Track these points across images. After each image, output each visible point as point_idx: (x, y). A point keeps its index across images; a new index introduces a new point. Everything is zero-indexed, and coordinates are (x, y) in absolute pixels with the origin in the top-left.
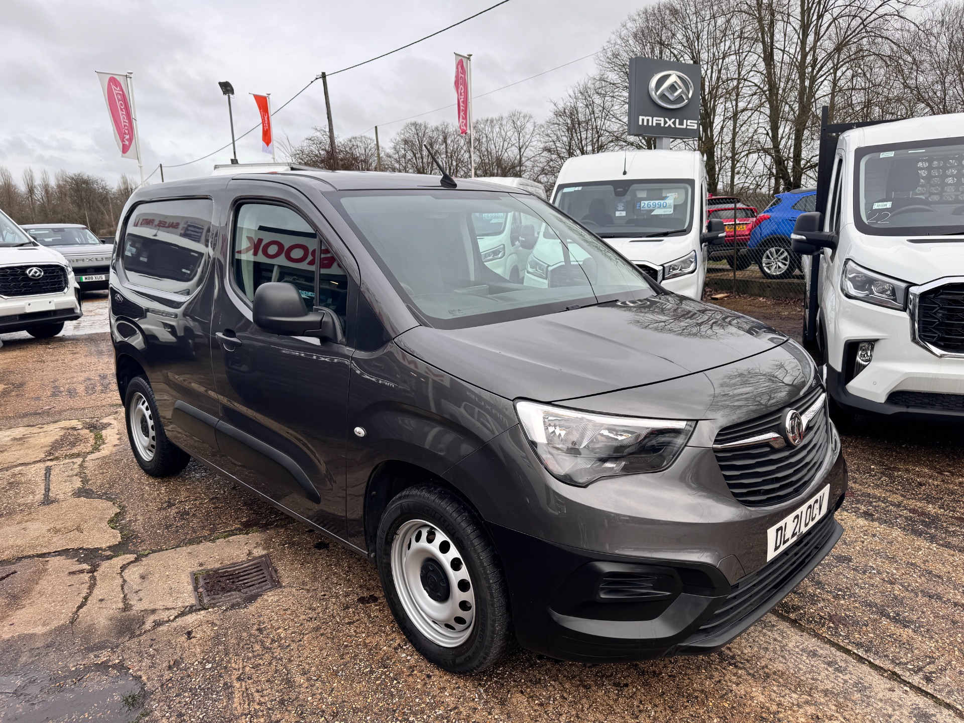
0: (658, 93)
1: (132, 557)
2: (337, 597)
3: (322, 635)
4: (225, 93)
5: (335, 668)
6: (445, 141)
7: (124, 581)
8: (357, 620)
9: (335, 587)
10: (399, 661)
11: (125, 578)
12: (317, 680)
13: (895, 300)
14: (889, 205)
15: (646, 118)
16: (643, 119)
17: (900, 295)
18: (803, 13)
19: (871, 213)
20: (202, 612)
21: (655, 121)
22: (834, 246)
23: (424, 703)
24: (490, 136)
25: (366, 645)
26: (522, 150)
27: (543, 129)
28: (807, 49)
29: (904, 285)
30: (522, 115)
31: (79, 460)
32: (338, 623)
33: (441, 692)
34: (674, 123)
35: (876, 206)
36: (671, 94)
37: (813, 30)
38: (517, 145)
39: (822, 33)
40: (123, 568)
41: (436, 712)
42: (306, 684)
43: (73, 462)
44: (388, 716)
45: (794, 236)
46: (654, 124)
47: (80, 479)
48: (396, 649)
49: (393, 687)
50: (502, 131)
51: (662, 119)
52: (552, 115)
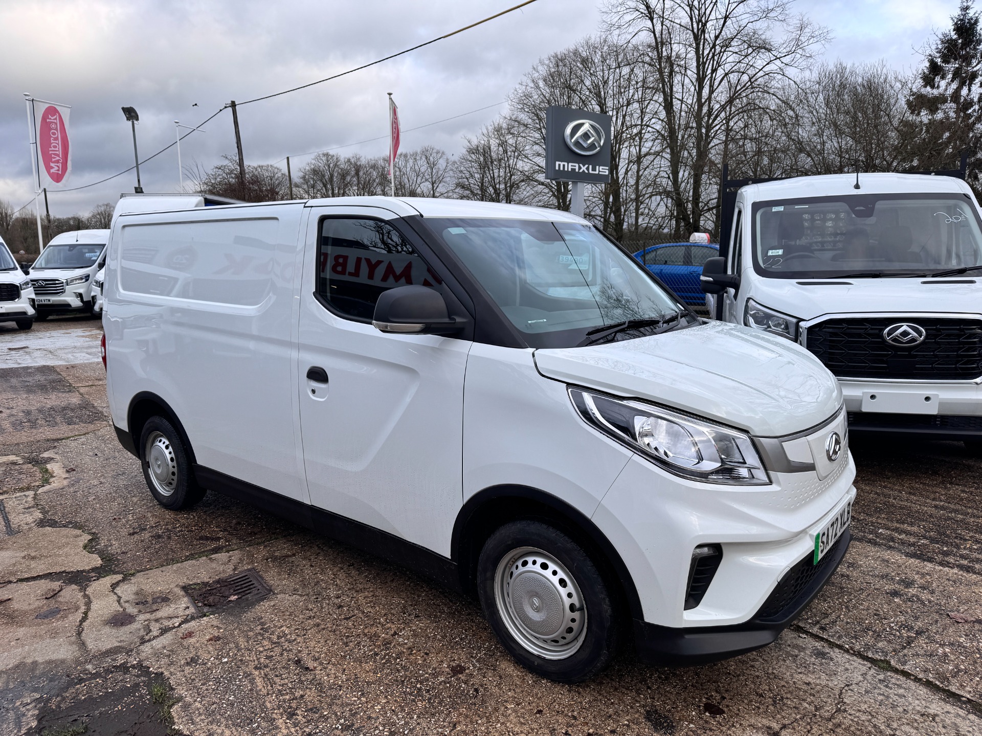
0: (573, 141)
1: (119, 577)
2: (329, 599)
3: (324, 629)
4: (128, 119)
5: (342, 654)
6: (357, 173)
7: (119, 597)
8: (353, 616)
9: (326, 592)
10: (399, 644)
11: (120, 594)
12: (328, 663)
13: (788, 333)
14: (780, 252)
15: (562, 164)
16: (560, 165)
17: (792, 330)
18: (698, 67)
19: (767, 258)
20: (205, 618)
21: (569, 166)
22: (737, 286)
23: (427, 673)
24: (404, 170)
25: (365, 635)
26: (435, 186)
27: (456, 166)
28: (703, 100)
29: (794, 320)
30: (435, 151)
31: (31, 493)
32: (335, 619)
33: (440, 665)
34: (588, 169)
35: (770, 253)
36: (584, 141)
37: (708, 83)
38: (430, 180)
39: (715, 87)
40: (114, 586)
41: (438, 680)
42: (319, 668)
43: (25, 495)
44: (398, 686)
45: (703, 278)
46: (570, 170)
47: (39, 511)
48: (393, 635)
49: (398, 664)
50: (417, 167)
51: (577, 165)
52: (464, 151)
